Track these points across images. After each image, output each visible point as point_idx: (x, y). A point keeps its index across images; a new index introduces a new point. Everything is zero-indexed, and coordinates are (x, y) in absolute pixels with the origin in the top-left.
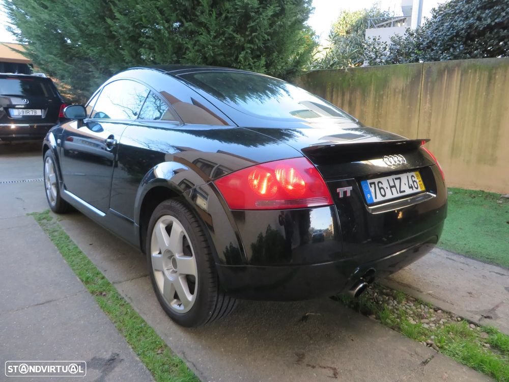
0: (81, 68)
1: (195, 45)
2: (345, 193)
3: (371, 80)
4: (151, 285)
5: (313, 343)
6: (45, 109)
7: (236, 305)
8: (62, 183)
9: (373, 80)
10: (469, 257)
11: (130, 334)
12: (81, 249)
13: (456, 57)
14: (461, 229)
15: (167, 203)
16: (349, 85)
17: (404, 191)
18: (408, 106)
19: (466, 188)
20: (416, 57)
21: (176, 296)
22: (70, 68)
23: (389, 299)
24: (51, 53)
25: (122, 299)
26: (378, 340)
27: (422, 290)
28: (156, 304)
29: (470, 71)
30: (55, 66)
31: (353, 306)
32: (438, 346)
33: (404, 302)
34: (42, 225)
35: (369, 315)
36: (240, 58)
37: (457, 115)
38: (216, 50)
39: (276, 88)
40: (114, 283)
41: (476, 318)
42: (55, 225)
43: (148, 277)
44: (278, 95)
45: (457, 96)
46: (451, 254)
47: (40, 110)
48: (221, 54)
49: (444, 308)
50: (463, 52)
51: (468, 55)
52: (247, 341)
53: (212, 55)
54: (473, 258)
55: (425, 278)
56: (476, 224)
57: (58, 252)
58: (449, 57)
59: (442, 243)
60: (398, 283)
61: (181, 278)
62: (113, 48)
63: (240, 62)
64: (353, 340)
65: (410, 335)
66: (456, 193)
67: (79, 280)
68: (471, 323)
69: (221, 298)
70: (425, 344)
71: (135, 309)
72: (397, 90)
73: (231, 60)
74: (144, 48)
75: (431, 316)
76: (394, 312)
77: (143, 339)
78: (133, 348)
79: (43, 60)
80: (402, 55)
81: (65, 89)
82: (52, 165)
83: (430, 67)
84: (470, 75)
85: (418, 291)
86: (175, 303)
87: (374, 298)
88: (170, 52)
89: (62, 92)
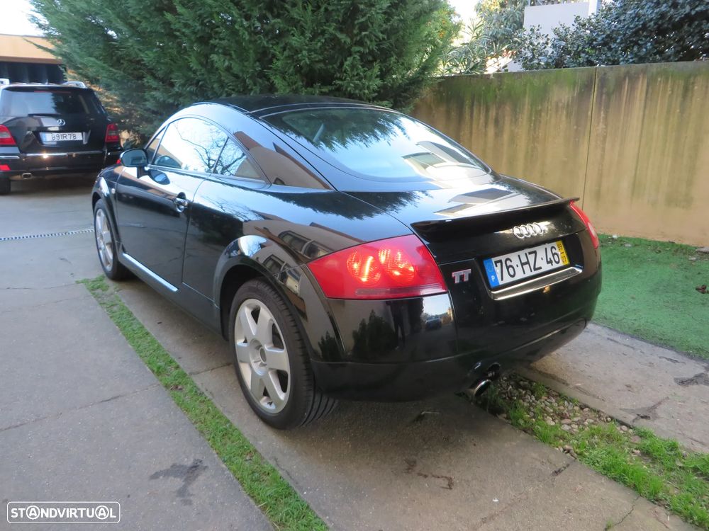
0: (132, 74)
1: (284, 49)
2: (462, 277)
3: (525, 90)
4: (235, 377)
5: (427, 449)
6: (87, 132)
7: (335, 405)
8: (119, 244)
9: (527, 89)
10: (638, 338)
11: (213, 437)
12: (148, 329)
13: (642, 60)
14: (633, 298)
15: (252, 284)
16: (496, 97)
17: (540, 268)
18: (575, 127)
19: (650, 238)
20: (587, 58)
21: (266, 393)
22: (117, 75)
23: (525, 394)
24: (91, 56)
25: (202, 394)
26: (506, 445)
27: (568, 382)
28: (242, 400)
29: (659, 79)
30: (97, 71)
31: (480, 402)
32: (576, 453)
33: (544, 398)
34: (96, 296)
35: (499, 414)
36: (345, 66)
37: (640, 141)
38: (313, 57)
39: (388, 124)
40: (191, 374)
41: (629, 419)
42: (113, 296)
43: (232, 365)
44: (391, 135)
45: (641, 113)
46: (615, 333)
47: (80, 134)
48: (319, 61)
49: (592, 406)
50: (652, 52)
51: (658, 56)
52: (350, 446)
53: (308, 63)
54: (642, 339)
55: (575, 366)
56: (654, 291)
57: (120, 333)
58: (632, 58)
59: (606, 318)
60: (540, 372)
61: (272, 373)
62: (175, 52)
63: (345, 72)
64: (475, 445)
65: (544, 439)
66: (636, 245)
67: (149, 370)
68: (622, 424)
69: (317, 398)
70: (562, 449)
71: (218, 406)
72: (560, 105)
73: (333, 68)
74: (217, 53)
75: (575, 416)
76: (530, 410)
77: (229, 443)
78: (217, 453)
79: (81, 64)
80: (569, 53)
81: (110, 100)
82: (106, 219)
83: (605, 74)
84: (660, 85)
85: (564, 383)
86: (265, 401)
87: (507, 392)
88: (251, 59)
89: (107, 104)
